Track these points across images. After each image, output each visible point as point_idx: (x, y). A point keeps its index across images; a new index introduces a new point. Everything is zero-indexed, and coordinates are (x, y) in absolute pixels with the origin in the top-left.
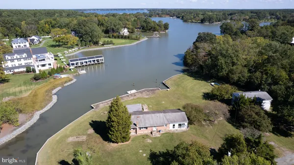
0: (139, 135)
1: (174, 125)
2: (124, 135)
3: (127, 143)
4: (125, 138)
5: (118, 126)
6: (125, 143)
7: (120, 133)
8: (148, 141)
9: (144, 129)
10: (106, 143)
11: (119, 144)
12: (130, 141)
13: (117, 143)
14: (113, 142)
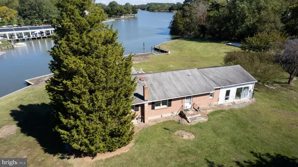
0: (151, 124)
1: (228, 93)
2: (113, 125)
3: (124, 150)
4: (117, 137)
5: (92, 92)
6: (118, 152)
7: (100, 119)
8: (186, 137)
9: (162, 107)
10: (55, 159)
11: (100, 157)
12: (131, 144)
13: (92, 154)
14: (79, 154)
